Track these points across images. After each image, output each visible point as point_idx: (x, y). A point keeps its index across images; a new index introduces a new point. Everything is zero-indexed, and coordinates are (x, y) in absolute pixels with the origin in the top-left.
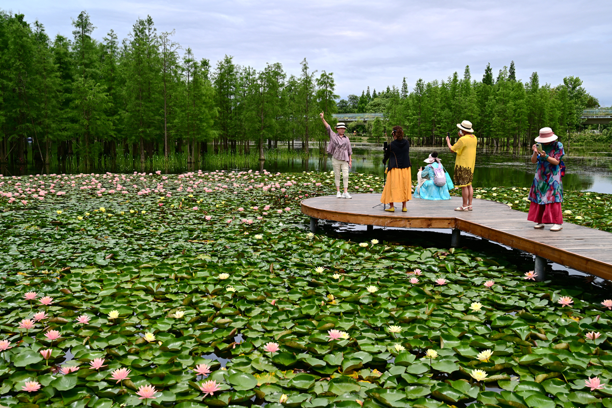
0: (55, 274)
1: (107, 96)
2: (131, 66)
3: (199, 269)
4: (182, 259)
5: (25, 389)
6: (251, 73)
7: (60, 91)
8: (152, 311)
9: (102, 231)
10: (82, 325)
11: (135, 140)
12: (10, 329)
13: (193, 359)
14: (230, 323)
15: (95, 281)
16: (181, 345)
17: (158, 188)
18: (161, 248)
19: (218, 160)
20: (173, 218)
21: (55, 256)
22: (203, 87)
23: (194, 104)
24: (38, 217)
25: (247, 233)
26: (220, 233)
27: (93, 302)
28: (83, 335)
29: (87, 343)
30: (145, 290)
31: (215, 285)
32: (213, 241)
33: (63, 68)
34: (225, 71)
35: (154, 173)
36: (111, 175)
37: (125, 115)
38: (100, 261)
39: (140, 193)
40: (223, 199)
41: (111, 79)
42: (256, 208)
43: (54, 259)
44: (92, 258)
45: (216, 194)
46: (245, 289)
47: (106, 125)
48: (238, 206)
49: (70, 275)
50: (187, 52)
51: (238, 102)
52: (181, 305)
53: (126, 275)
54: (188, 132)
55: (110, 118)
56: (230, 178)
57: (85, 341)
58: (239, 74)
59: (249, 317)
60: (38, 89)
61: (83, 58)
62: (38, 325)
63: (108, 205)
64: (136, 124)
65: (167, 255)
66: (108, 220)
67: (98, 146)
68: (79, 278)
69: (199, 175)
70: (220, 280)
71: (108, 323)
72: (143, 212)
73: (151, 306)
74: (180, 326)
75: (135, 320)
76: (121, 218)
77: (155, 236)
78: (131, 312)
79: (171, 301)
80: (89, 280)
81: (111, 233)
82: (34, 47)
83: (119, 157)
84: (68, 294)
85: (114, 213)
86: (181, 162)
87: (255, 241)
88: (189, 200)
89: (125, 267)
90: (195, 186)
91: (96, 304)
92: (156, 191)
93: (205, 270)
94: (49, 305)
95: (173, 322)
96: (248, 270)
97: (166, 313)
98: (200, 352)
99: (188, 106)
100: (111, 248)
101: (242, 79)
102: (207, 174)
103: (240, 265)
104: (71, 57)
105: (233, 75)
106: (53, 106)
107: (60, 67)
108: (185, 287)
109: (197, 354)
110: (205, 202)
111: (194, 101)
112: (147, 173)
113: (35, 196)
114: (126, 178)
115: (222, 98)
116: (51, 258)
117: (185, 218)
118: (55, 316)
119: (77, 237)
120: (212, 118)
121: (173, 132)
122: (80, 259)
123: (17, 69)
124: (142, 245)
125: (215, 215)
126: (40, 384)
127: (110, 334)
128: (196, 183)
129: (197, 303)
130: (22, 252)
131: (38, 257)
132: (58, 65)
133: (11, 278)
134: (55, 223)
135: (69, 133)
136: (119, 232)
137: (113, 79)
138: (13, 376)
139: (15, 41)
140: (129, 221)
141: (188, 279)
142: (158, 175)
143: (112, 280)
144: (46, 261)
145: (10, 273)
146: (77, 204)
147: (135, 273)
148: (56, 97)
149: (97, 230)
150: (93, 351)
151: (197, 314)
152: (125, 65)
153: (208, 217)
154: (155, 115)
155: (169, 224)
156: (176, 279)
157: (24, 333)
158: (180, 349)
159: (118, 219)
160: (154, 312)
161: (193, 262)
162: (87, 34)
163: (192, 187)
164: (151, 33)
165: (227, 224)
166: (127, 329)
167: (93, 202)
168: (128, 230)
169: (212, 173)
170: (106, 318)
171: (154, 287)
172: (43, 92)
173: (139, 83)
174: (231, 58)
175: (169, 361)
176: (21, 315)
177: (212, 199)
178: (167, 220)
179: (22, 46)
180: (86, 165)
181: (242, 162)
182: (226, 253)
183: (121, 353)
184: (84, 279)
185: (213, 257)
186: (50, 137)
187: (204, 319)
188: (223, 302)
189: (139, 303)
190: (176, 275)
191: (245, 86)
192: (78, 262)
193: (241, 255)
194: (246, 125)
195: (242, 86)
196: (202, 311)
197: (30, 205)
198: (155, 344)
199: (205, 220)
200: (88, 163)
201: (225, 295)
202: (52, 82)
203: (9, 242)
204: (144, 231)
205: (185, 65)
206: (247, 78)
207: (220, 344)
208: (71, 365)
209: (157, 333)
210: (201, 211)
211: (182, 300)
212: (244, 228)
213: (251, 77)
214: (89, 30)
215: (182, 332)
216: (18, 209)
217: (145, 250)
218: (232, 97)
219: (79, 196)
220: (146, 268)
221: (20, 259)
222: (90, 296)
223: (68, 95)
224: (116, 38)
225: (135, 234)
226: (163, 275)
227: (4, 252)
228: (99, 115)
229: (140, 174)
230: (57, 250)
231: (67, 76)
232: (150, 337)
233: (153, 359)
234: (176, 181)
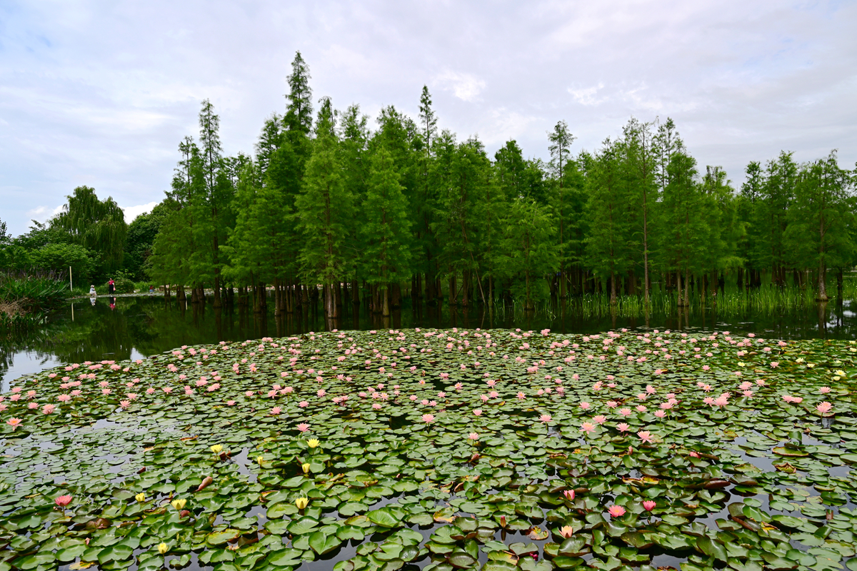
34: (780, 174)
154: (628, 239)
174: (792, 154)
214: (567, 143)
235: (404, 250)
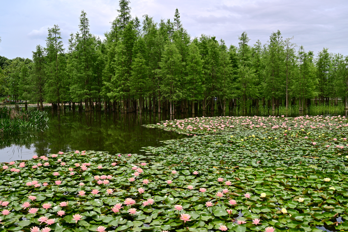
0: (231, 169)
1: (255, 75)
2: (268, 58)
3: (311, 174)
4: (300, 167)
5: (220, 229)
6: (340, 57)
7: (231, 74)
8: (284, 196)
9: (254, 147)
10: (247, 198)
11: (270, 98)
12: (211, 196)
13: (311, 228)
14: (333, 209)
15: (252, 175)
16: (303, 218)
17: (283, 125)
18: (287, 160)
19: (318, 109)
20: (293, 143)
21: (231, 160)
22: (309, 67)
23: (304, 77)
24: (221, 139)
25: (340, 154)
26: (323, 153)
27: (252, 186)
28: (247, 204)
29: (250, 209)
30: (279, 183)
31: (322, 184)
32: (318, 158)
33: (233, 62)
34: (323, 58)
35: (280, 116)
36: (257, 117)
37: (264, 85)
38: (254, 164)
39: (273, 127)
40: (323, 132)
41: (258, 66)
42: (345, 139)
43: (230, 161)
44: (249, 162)
45: (318, 130)
46: (342, 189)
47: (254, 91)
48: (333, 137)
49: (238, 170)
50: (300, 48)
51: (331, 74)
52: (301, 194)
53: (268, 173)
54: (300, 93)
55: (256, 87)
56: (326, 120)
57: (248, 207)
58: (332, 58)
59: (345, 207)
60: (221, 73)
61: (243, 56)
62: (225, 196)
63: (256, 134)
64: (270, 89)
65: (290, 164)
66: (257, 142)
67: (249, 102)
68: (243, 173)
69: (307, 118)
70: (325, 182)
71: (260, 199)
72: (276, 138)
73: (284, 193)
74: (302, 207)
75: (274, 199)
76: (263, 141)
77: (283, 152)
78: (272, 195)
79: (295, 191)
80: (249, 174)
81: (258, 149)
82: (220, 52)
83: (261, 107)
84: (238, 181)
85: (259, 138)
86: (295, 111)
87: (346, 159)
88: (302, 132)
89: (267, 169)
90: (305, 124)
91: (253, 187)
92: (282, 126)
93: (315, 175)
94: (229, 186)
95: (297, 204)
96: (343, 177)
97: (293, 198)
98: (314, 224)
99: (300, 79)
100: (259, 158)
101: (334, 61)
102: (311, 117)
103: (337, 173)
104: (237, 56)
105: (328, 59)
106: (228, 82)
107: (232, 61)
108: (303, 183)
109: (313, 225)
110: (312, 134)
111: (304, 75)
112: (277, 117)
113: (219, 127)
114: (265, 119)
115: (321, 73)
116: (229, 160)
117: (300, 143)
118: (233, 192)
119: (241, 150)
120: (315, 85)
121: (291, 94)
122: (243, 162)
123: (212, 64)
124: (276, 157)
125: (319, 142)
126: (227, 227)
127: (261, 205)
128: (305, 122)
129: (311, 194)
130: (215, 156)
131: (222, 159)
132: (231, 60)
133: (211, 169)
134: (230, 142)
135: (235, 95)
136: (263, 149)
137: (259, 66)
138: (214, 220)
139: (211, 50)
140: (268, 143)
141: (304, 179)
142: (282, 118)
143: (260, 175)
144: (226, 162)
145: (210, 167)
146: (240, 132)
147: (273, 172)
148: (230, 77)
149: (251, 147)
150: (253, 214)
151: (312, 201)
152: (265, 58)
153: (314, 143)
154: (281, 84)
155: (290, 146)
156: (297, 178)
157: (218, 199)
158: (302, 220)
159: (262, 142)
160: (285, 196)
161: (306, 169)
162: (246, 43)
163: (303, 125)
164: (279, 39)
165: (327, 148)
166: (271, 204)
167: (248, 132)
168: (268, 148)
169: (315, 117)
170: (259, 196)
171: (285, 181)
172: (223, 74)
173: (272, 67)
174: (327, 50)
175: (297, 227)
176: (216, 189)
177: (316, 132)
178: (289, 143)
179: (215, 52)
180: (244, 112)
181: (334, 110)
182: (327, 166)
183: (269, 217)
184: (246, 173)
185: (319, 167)
186: (226, 97)
187: (316, 204)
188: (327, 196)
189: (276, 190)
190: (297, 176)
191: (336, 65)
192: (242, 164)
193: (337, 167)
194: (336, 89)
195: (334, 65)
196: (314, 199)
197: (217, 132)
198: (287, 215)
199: (312, 145)
200: (244, 110)
201: (329, 192)
202: (228, 69)
203: (209, 151)
204: (276, 149)
205: (299, 55)
206: (337, 60)
207: (327, 221)
208: (242, 220)
209: (288, 209)
210: (309, 139)
211: (302, 191)
212: (338, 151)
213: (340, 60)
214: (246, 41)
215: (303, 210)
216: (212, 134)
217: (278, 160)
218: (327, 72)
219: (240, 128)
220: (279, 170)
221: (214, 159)
222: (249, 183)
223: (235, 76)
224: (260, 44)
225: (272, 151)
226: (289, 175)
227: (207, 156)
228: (251, 85)
229: (272, 117)
230: (232, 156)
231: (235, 66)
232: (284, 211)
233: (287, 224)
234: (293, 121)
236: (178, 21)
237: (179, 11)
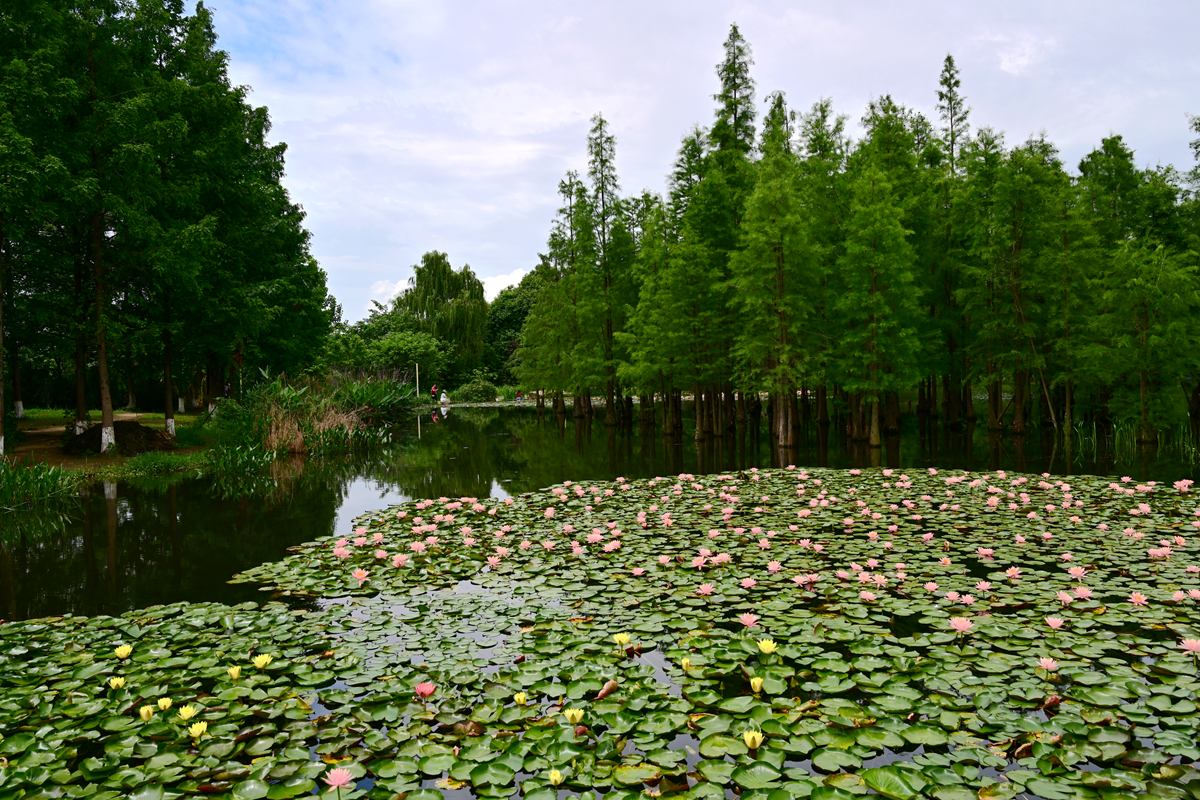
235: (907, 336)
236: (950, 99)
237: (955, 64)
